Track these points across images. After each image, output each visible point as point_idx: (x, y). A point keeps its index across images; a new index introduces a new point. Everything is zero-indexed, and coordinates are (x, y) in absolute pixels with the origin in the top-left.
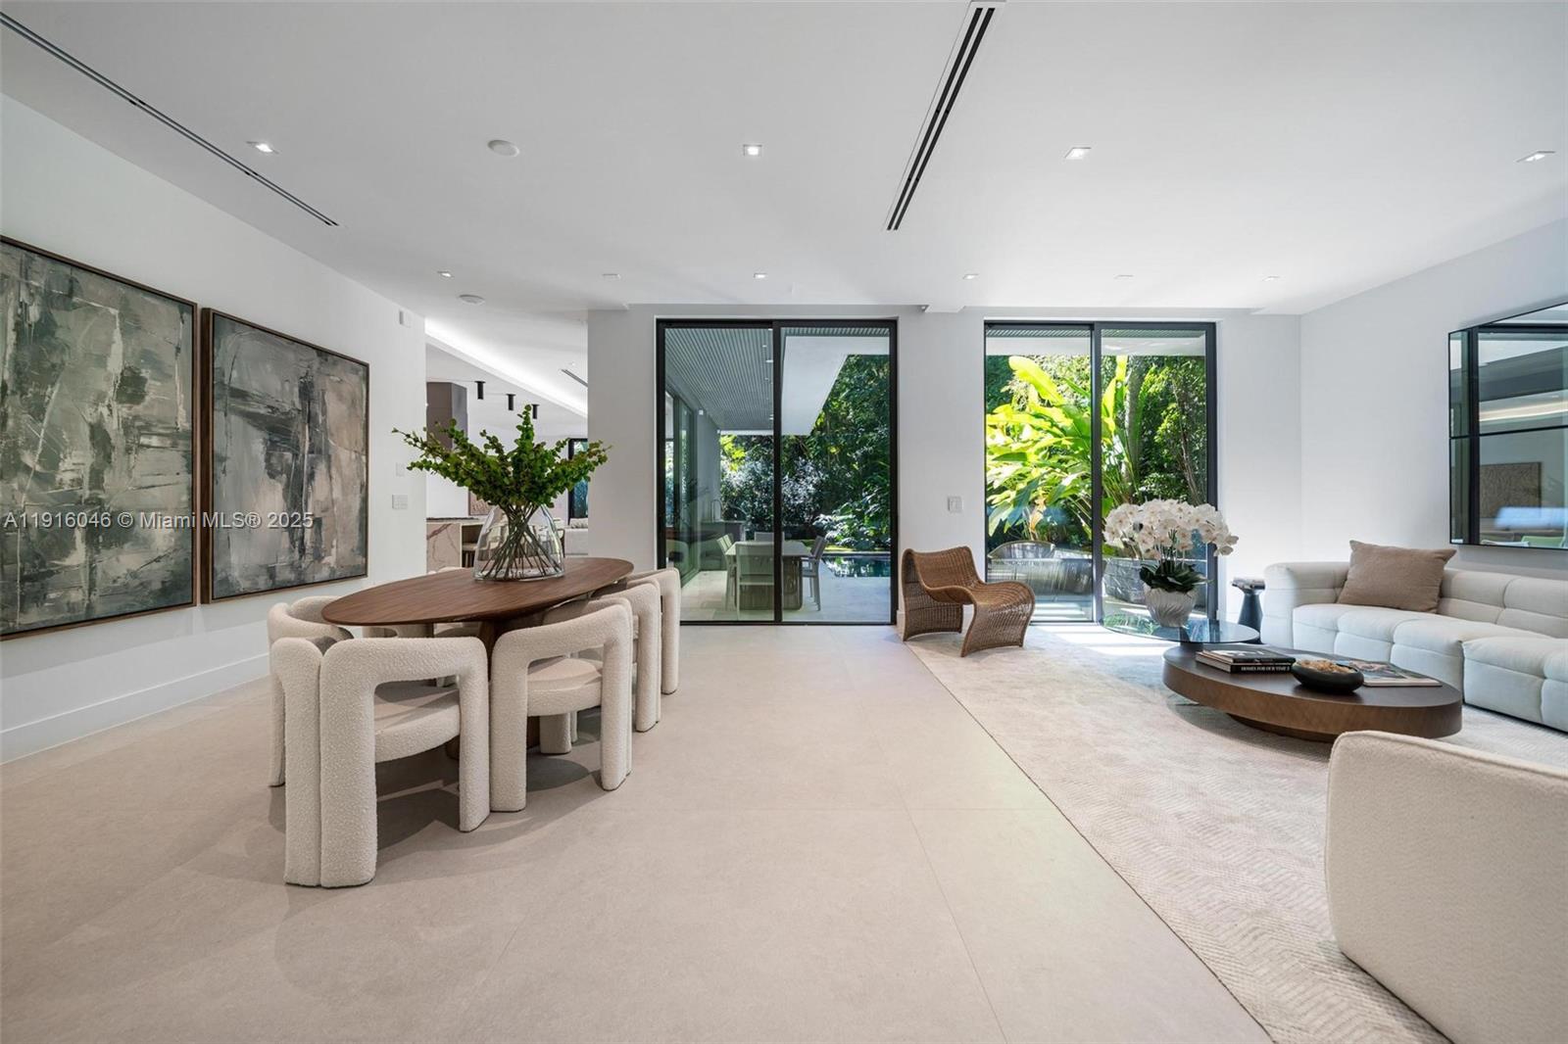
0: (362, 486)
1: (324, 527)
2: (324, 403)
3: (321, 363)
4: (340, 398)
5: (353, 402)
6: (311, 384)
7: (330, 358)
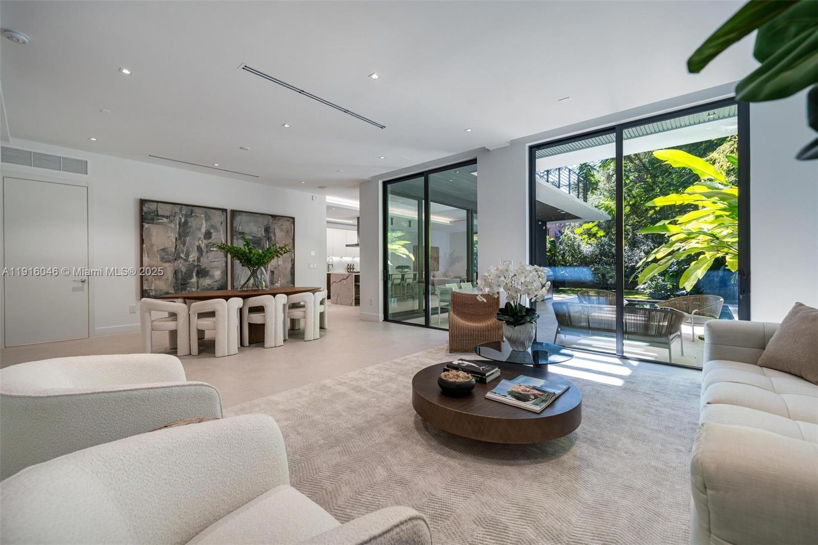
0: (292, 260)
1: (275, 274)
2: (275, 233)
3: (273, 220)
4: (282, 230)
5: (288, 232)
6: (269, 227)
7: (277, 218)
